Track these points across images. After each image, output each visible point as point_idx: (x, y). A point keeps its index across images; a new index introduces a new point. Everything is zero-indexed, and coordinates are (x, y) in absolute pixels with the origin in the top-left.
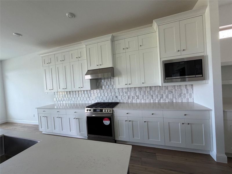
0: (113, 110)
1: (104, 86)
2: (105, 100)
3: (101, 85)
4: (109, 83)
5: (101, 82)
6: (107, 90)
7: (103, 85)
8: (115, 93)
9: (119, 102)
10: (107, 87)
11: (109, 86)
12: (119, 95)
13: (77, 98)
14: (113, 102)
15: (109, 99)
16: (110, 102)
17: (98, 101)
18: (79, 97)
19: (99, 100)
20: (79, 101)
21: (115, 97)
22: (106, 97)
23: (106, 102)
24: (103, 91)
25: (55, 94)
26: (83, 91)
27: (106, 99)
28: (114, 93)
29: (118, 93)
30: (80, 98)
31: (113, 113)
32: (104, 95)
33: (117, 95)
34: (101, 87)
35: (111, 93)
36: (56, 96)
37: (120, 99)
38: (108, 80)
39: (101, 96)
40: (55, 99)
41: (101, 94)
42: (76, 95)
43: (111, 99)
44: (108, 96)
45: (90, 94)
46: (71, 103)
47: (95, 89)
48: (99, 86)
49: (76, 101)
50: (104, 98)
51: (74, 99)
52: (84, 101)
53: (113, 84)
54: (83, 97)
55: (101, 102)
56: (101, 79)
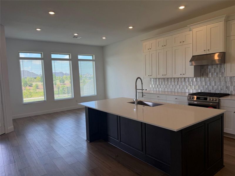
0: (219, 99)
1: (210, 74)
2: (210, 90)
3: (206, 73)
4: (218, 70)
5: (207, 68)
6: (214, 79)
7: (210, 72)
8: (226, 82)
9: (230, 93)
10: (215, 74)
11: (217, 74)
12: (231, 85)
13: (176, 86)
14: (222, 93)
15: (217, 89)
16: (217, 92)
17: (201, 90)
18: (178, 84)
19: (203, 89)
20: (178, 89)
21: (225, 87)
22: (213, 87)
23: (212, 92)
24: (210, 80)
25: (151, 81)
26: (183, 79)
27: (213, 89)
28: (224, 82)
29: (230, 82)
30: (179, 86)
31: (219, 103)
32: (210, 84)
33: (229, 84)
34: (207, 75)
35: (220, 82)
36: (152, 83)
37: (232, 90)
38: (217, 66)
39: (206, 85)
40: (151, 86)
41: (206, 83)
42: (174, 82)
43: (220, 89)
44: (215, 85)
45: (191, 82)
46: (169, 91)
47: (198, 77)
48: (204, 74)
49: (174, 89)
50: (210, 88)
51: (173, 86)
52: (184, 89)
53: (223, 71)
54: (183, 86)
55: (205, 92)
56: (207, 65)
